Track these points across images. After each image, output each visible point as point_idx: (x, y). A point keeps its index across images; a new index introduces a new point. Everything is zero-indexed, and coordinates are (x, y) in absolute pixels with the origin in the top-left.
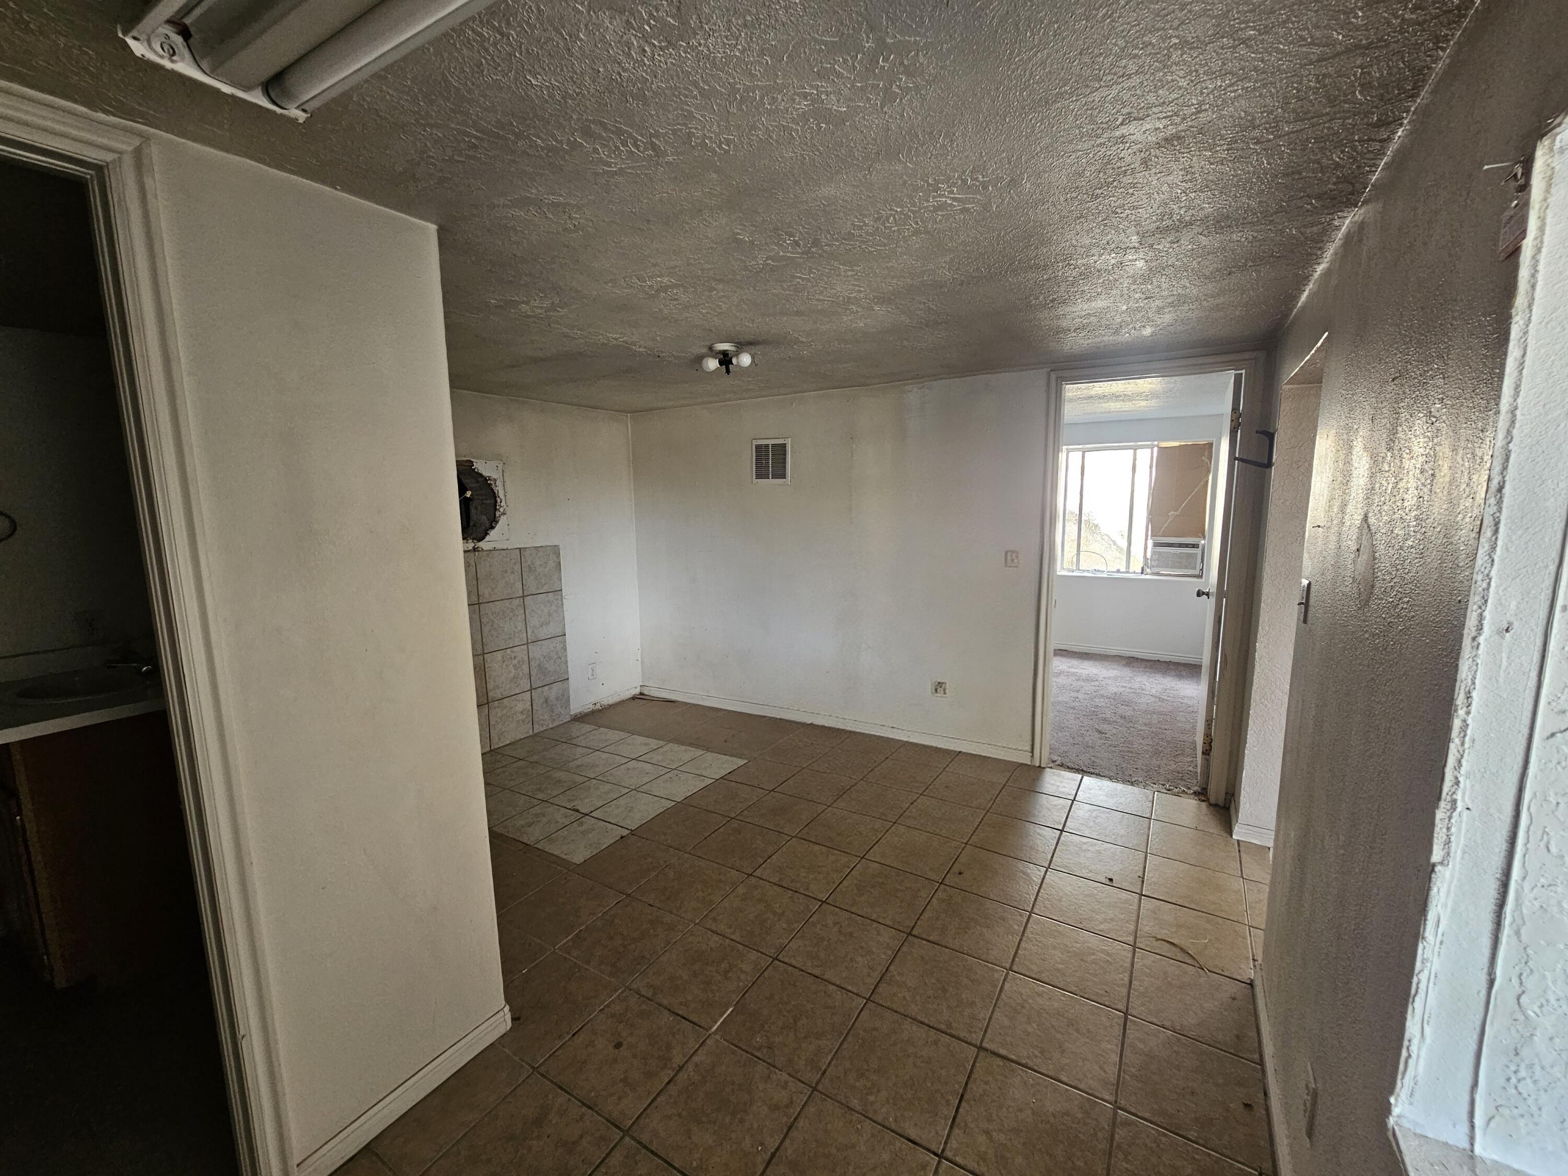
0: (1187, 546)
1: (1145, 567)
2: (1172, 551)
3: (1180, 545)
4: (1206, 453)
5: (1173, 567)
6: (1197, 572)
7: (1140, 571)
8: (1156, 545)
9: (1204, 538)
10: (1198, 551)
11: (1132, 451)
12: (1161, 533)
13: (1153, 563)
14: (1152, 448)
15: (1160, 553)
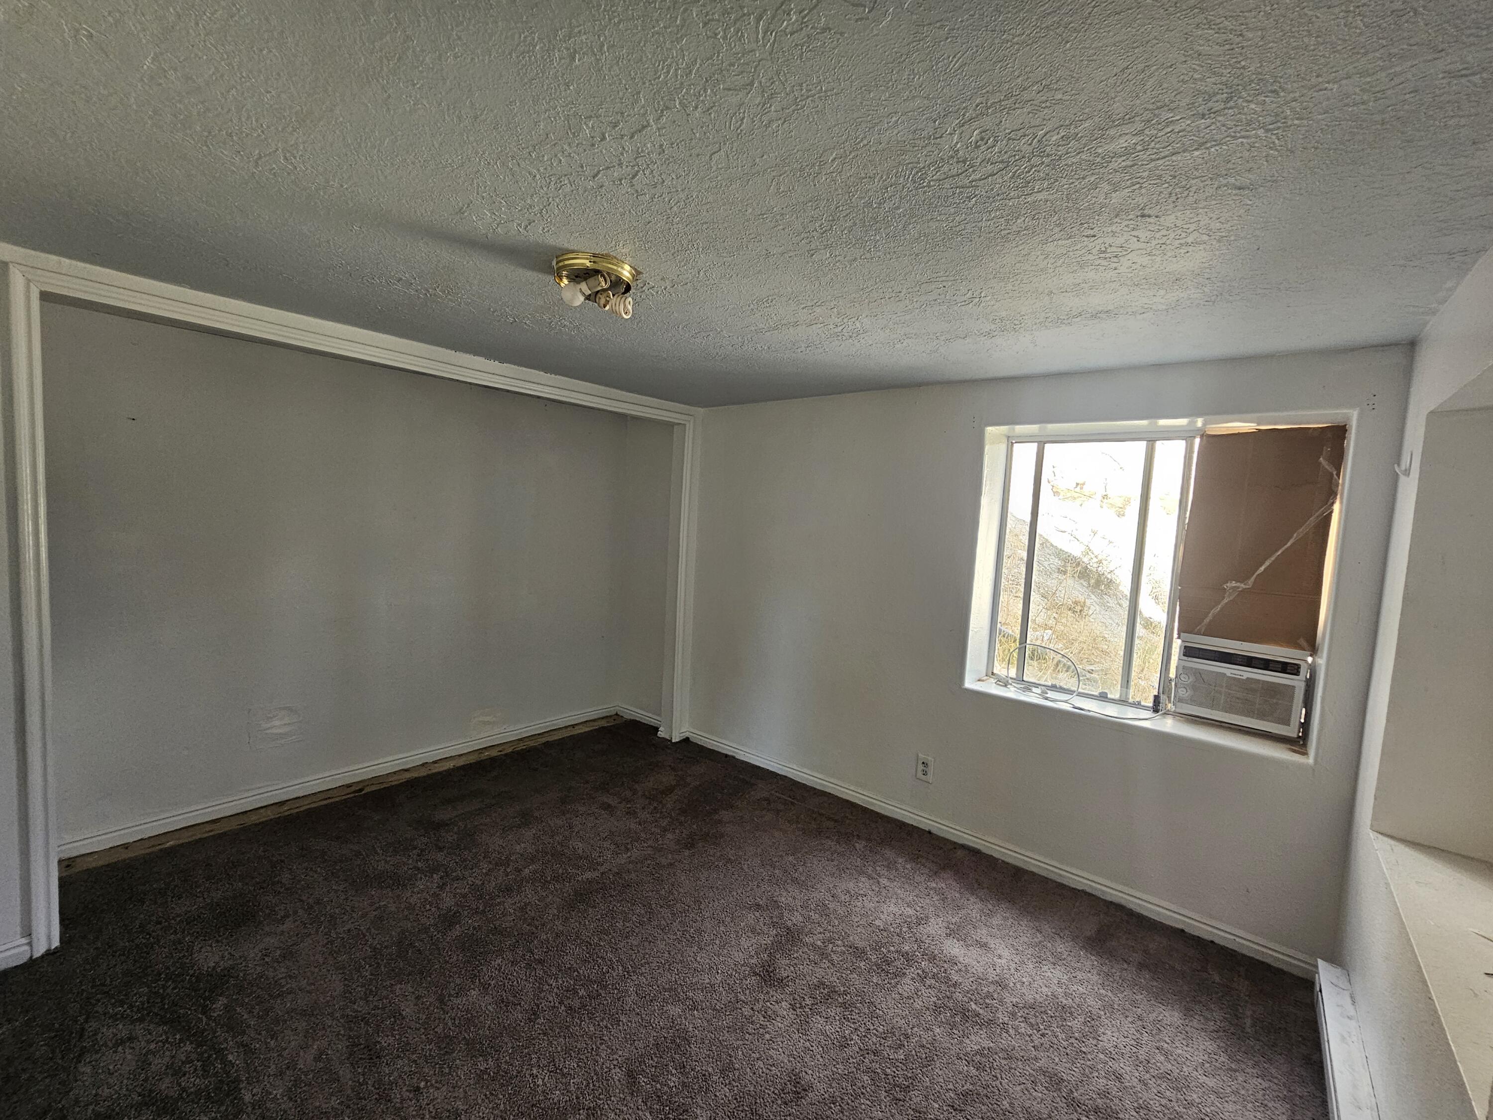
0: (1266, 664)
1: (1163, 698)
2: (1228, 673)
3: (1250, 662)
4: (1327, 449)
5: (1229, 709)
6: (1292, 731)
7: (1150, 703)
8: (1189, 652)
9: (1313, 649)
10: (1298, 683)
11: (1143, 445)
12: (1202, 627)
13: (1182, 692)
14: (1189, 440)
15: (1198, 673)
